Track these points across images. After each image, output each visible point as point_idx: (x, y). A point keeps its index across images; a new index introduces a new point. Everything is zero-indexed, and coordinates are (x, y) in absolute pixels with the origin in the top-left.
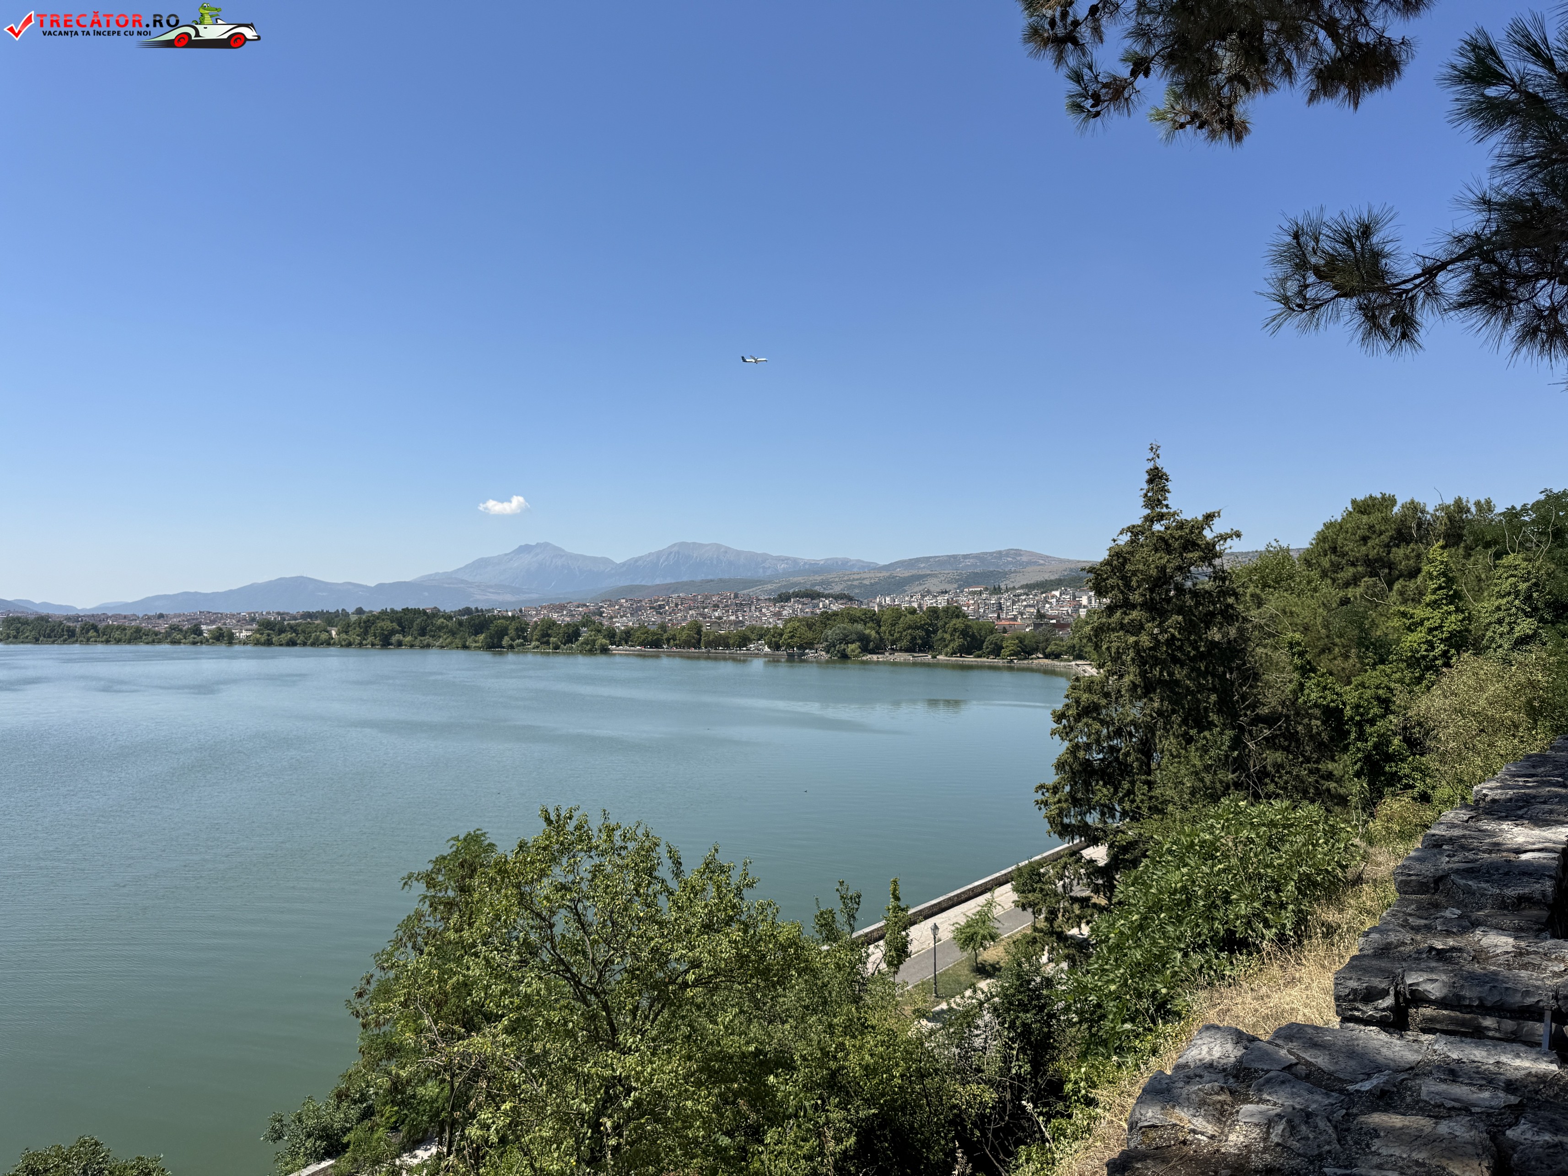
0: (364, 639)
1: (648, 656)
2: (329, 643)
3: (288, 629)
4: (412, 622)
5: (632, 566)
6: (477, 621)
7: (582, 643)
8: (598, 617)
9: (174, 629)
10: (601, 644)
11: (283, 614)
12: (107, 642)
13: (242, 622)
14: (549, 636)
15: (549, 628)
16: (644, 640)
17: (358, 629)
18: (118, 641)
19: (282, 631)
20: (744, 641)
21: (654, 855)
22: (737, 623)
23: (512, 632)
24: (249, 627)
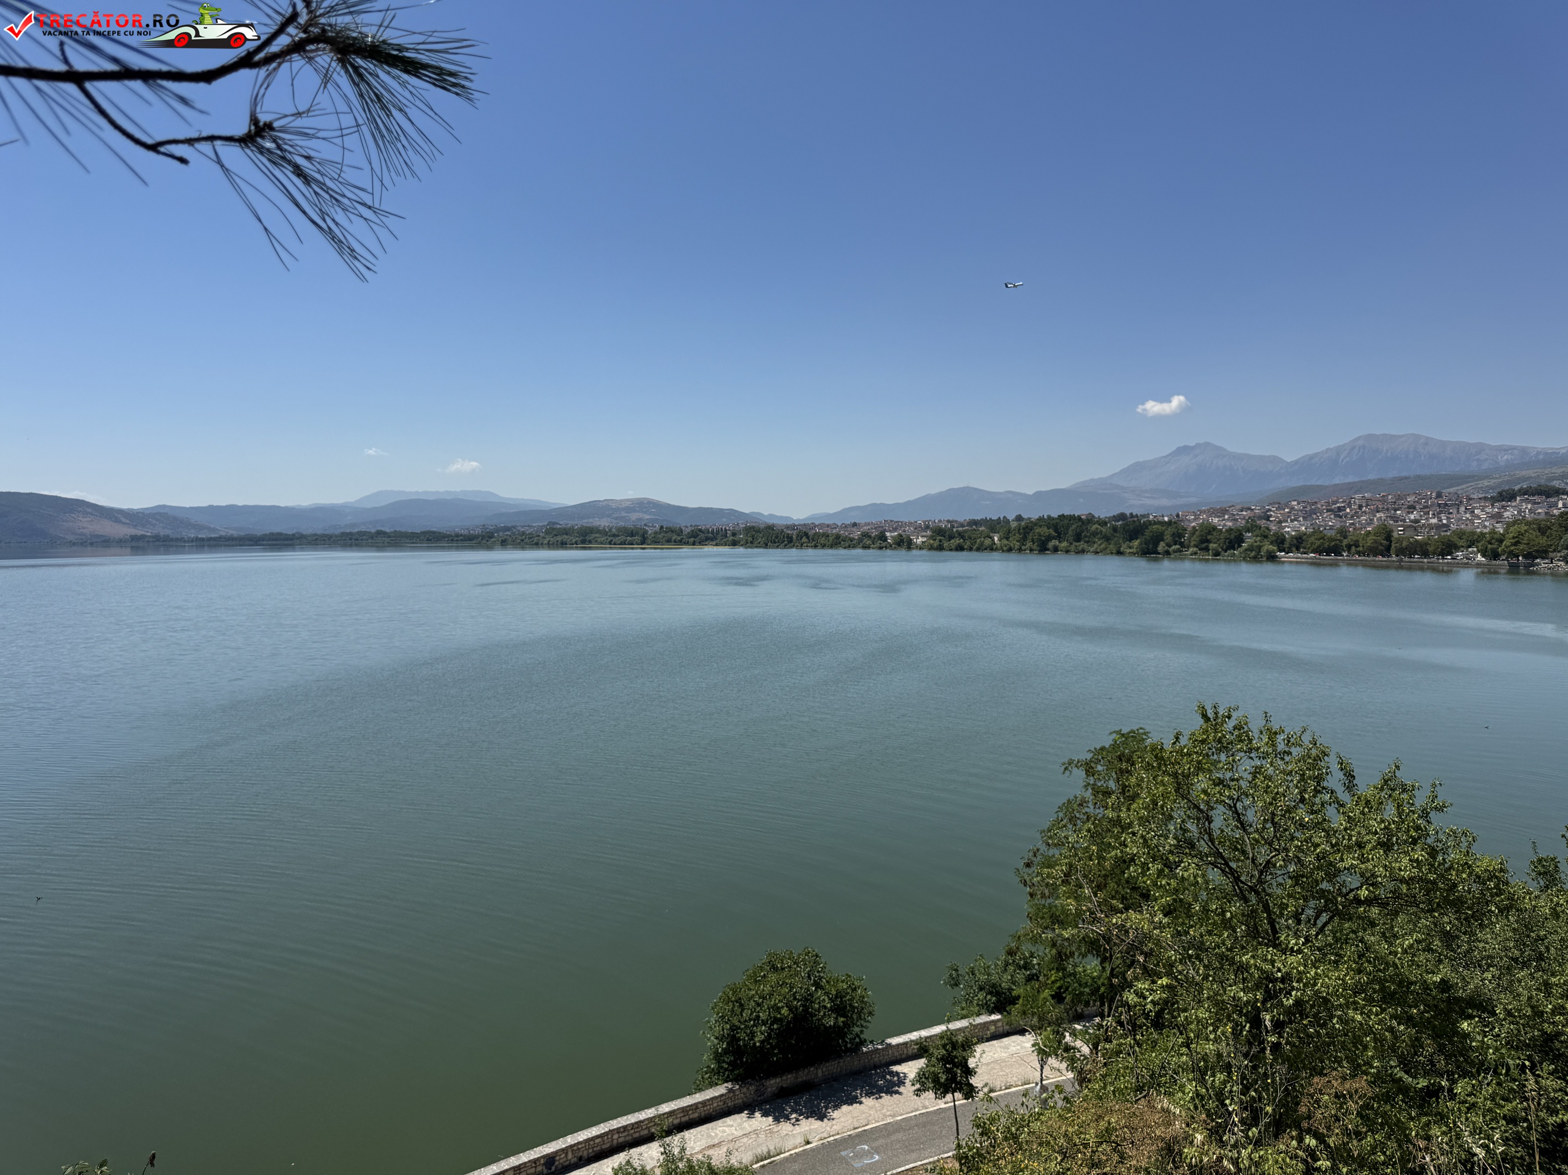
0: (1023, 545)
1: (1324, 565)
2: (992, 548)
3: (956, 535)
4: (1068, 527)
5: (1306, 464)
6: (1132, 527)
7: (1246, 550)
8: (1264, 521)
9: (865, 536)
10: (1268, 550)
11: (952, 522)
12: (816, 547)
13: (920, 529)
14: (1208, 541)
15: (1209, 533)
16: (1319, 547)
17: (1017, 535)
18: (823, 546)
19: (951, 537)
20: (1448, 548)
21: (1322, 764)
22: (1439, 527)
23: (1168, 538)
24: (924, 534)
